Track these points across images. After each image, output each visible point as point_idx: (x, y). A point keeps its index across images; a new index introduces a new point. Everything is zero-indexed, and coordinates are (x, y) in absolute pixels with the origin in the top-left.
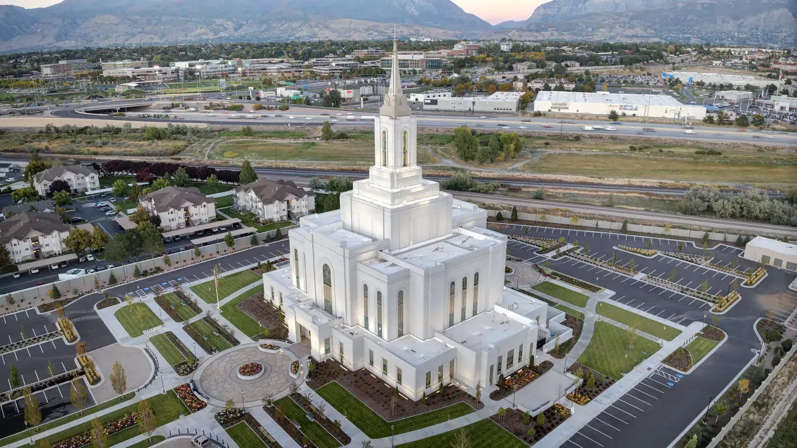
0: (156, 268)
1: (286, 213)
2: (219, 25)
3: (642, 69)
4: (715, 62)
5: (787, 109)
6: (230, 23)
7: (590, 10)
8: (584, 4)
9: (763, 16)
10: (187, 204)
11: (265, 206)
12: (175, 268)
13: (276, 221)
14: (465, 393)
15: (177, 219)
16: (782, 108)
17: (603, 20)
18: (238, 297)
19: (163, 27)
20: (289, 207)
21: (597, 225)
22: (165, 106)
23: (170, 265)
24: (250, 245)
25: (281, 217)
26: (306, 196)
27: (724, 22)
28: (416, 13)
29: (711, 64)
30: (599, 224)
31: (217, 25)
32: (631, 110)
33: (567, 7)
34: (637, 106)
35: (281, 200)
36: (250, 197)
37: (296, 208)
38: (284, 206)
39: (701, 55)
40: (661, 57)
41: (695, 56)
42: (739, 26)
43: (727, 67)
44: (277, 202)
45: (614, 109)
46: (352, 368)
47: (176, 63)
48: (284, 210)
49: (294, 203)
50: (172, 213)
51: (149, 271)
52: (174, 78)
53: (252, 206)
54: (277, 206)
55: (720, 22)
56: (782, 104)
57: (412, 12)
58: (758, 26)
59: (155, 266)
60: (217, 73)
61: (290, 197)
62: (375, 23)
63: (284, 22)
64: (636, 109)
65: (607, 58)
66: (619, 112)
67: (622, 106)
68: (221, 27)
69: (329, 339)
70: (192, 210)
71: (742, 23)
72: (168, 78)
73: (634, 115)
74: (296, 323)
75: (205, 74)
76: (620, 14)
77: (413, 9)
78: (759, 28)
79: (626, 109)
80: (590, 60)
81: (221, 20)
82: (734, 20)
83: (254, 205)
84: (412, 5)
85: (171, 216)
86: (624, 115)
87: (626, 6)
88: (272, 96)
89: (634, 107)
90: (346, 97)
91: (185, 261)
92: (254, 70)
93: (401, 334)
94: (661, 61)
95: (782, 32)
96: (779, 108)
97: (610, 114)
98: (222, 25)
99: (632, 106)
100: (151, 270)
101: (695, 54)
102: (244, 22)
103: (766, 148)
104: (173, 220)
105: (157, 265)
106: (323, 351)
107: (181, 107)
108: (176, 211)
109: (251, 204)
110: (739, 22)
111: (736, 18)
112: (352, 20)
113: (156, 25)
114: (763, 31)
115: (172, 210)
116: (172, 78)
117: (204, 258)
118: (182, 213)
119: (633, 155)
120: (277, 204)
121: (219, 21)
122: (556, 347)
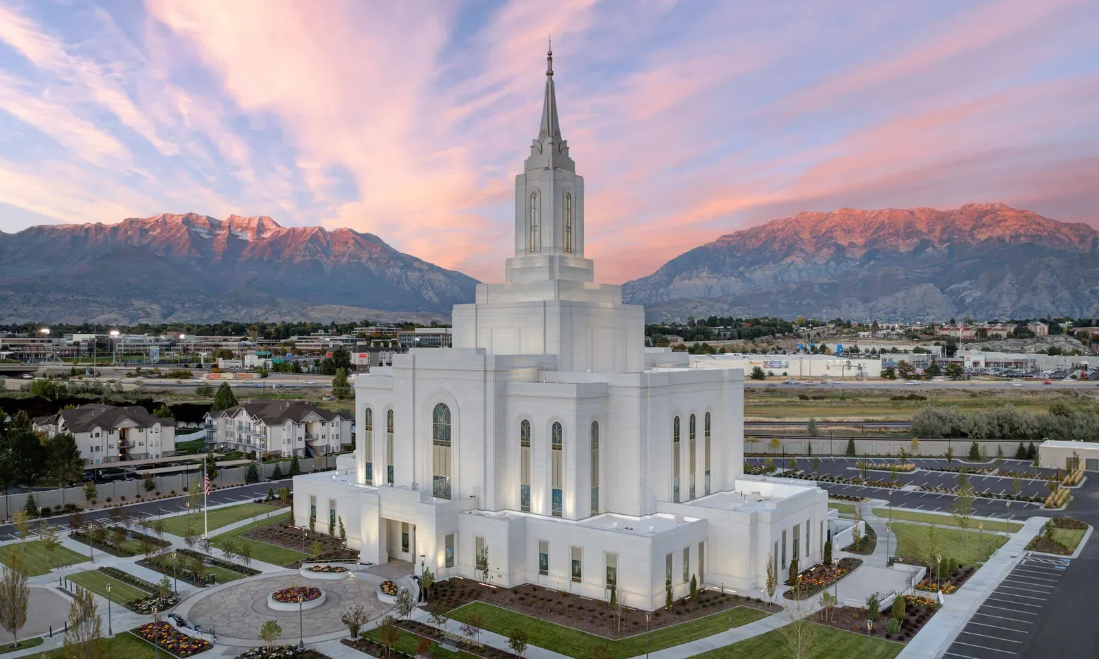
0: (67, 506)
1: (302, 445)
2: (138, 309)
3: (769, 343)
4: (862, 334)
5: (982, 365)
6: (155, 306)
7: (674, 297)
8: (666, 288)
9: (900, 295)
10: (127, 423)
11: (268, 429)
12: (104, 507)
13: (286, 456)
14: (736, 597)
15: (105, 448)
16: (976, 364)
17: (695, 308)
18: (242, 528)
19: (48, 309)
20: (308, 434)
21: (810, 449)
22: (60, 372)
23: (94, 503)
24: (244, 482)
25: (295, 451)
26: (337, 419)
27: (850, 305)
28: (435, 299)
29: (858, 336)
30: (812, 446)
31: (135, 309)
32: (780, 367)
33: (644, 293)
34: (787, 362)
35: (297, 420)
36: (237, 424)
37: (320, 437)
38: (301, 431)
39: (840, 328)
40: (791, 331)
41: (833, 329)
42: (871, 310)
43: (878, 338)
44: (289, 422)
45: (758, 366)
46: (504, 582)
47: (74, 335)
48: (300, 439)
49: (317, 429)
50: (97, 435)
51: (53, 510)
52: (73, 350)
53: (240, 440)
54: (289, 430)
55: (845, 306)
56: (974, 358)
57: (431, 298)
58: (896, 308)
59: (67, 502)
60: (142, 348)
61: (311, 417)
62: (376, 312)
63: (240, 307)
64: (787, 367)
65: (720, 331)
66: (766, 371)
67: (766, 362)
68: (140, 312)
69: (452, 536)
70: (134, 435)
71: (874, 307)
72: (61, 351)
73: (785, 374)
74: (381, 520)
75: (123, 348)
76: (717, 300)
77: (431, 293)
78: (898, 311)
79: (772, 367)
80: (698, 334)
81: (142, 302)
82: (864, 303)
83: (244, 437)
84: (430, 288)
85: (96, 442)
86: (771, 374)
87: (722, 290)
88: (237, 367)
89: (783, 362)
90: (357, 363)
91: (123, 498)
92: (202, 346)
93: (595, 509)
94: (792, 335)
95: (928, 314)
96: (971, 365)
97: (752, 372)
98: (142, 309)
99: (780, 362)
100: (58, 507)
101: (833, 326)
102: (177, 306)
103: (980, 393)
104: (97, 448)
105: (71, 502)
106: (441, 560)
107: (87, 373)
108: (105, 433)
109: (237, 436)
110: (871, 305)
111: (865, 301)
112: (343, 307)
113: (35, 306)
114: (903, 313)
115: (98, 430)
116: (68, 350)
117: (161, 496)
118: (114, 439)
119: (808, 404)
120: (289, 426)
121: (138, 303)
122: (856, 542)
